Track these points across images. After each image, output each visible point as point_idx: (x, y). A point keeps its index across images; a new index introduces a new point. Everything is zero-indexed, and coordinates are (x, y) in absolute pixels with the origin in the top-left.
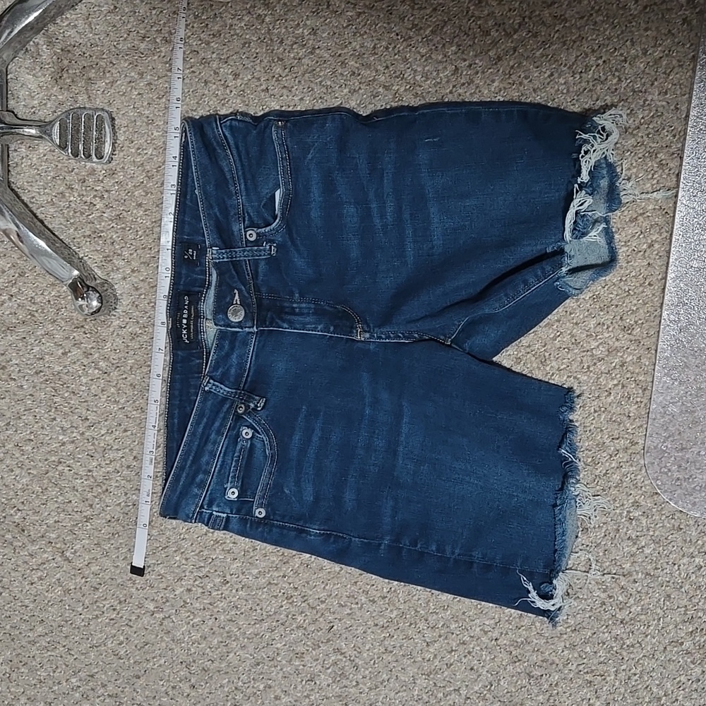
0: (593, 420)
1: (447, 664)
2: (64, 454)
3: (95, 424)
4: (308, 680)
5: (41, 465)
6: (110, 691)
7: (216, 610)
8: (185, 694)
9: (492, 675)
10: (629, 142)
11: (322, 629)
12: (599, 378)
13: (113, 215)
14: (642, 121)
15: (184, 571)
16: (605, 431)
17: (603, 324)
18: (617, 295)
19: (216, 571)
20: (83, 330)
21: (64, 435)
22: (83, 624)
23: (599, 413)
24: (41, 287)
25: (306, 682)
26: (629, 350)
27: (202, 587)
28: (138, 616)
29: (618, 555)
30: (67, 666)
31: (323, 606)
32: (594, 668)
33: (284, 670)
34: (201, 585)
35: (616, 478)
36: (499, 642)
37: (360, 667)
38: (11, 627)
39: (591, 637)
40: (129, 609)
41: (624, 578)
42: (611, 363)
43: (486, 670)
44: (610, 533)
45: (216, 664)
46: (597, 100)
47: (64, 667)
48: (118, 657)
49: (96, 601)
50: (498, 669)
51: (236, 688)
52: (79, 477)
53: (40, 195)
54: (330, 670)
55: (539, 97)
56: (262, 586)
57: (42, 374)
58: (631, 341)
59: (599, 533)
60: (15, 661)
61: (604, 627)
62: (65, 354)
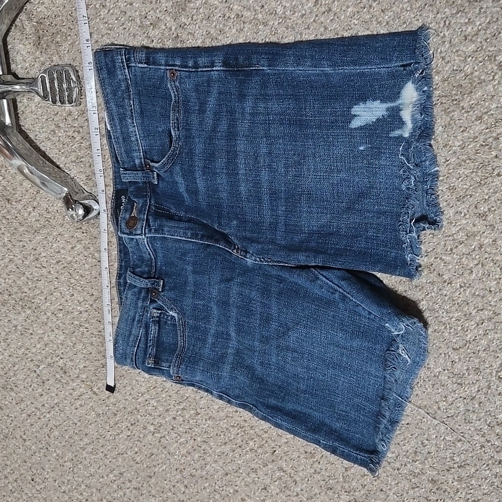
0: (460, 294)
1: (362, 485)
2: (82, 319)
3: (98, 298)
4: (263, 489)
5: (69, 327)
6: (134, 485)
7: (194, 434)
8: (182, 492)
9: (397, 497)
10: (470, 48)
11: (267, 453)
12: (462, 258)
13: (87, 144)
14: (480, 27)
15: (169, 405)
16: (470, 304)
17: (461, 213)
18: (471, 186)
19: (190, 405)
20: (81, 230)
21: (80, 306)
22: (111, 438)
23: (465, 288)
24: (51, 200)
25: (261, 490)
26: (485, 234)
27: (182, 416)
28: (145, 435)
29: (491, 408)
30: (106, 466)
31: (266, 435)
32: (480, 498)
33: (245, 480)
34: (182, 415)
35: (484, 344)
36: (400, 471)
37: (298, 482)
38: (69, 437)
39: (475, 473)
40: (138, 429)
41: (498, 427)
42: (471, 246)
43: (393, 492)
44: (482, 389)
45: (199, 472)
46: (438, 13)
47: (104, 466)
48: (136, 462)
49: (117, 423)
50: (402, 493)
51: (214, 490)
52: (94, 336)
53: (40, 133)
54: (277, 483)
55: (387, 17)
56: (223, 419)
57: (61, 263)
58: (486, 226)
59: (473, 388)
60: (75, 460)
61: (485, 465)
62: (72, 248)
